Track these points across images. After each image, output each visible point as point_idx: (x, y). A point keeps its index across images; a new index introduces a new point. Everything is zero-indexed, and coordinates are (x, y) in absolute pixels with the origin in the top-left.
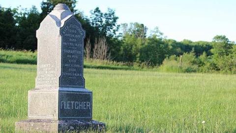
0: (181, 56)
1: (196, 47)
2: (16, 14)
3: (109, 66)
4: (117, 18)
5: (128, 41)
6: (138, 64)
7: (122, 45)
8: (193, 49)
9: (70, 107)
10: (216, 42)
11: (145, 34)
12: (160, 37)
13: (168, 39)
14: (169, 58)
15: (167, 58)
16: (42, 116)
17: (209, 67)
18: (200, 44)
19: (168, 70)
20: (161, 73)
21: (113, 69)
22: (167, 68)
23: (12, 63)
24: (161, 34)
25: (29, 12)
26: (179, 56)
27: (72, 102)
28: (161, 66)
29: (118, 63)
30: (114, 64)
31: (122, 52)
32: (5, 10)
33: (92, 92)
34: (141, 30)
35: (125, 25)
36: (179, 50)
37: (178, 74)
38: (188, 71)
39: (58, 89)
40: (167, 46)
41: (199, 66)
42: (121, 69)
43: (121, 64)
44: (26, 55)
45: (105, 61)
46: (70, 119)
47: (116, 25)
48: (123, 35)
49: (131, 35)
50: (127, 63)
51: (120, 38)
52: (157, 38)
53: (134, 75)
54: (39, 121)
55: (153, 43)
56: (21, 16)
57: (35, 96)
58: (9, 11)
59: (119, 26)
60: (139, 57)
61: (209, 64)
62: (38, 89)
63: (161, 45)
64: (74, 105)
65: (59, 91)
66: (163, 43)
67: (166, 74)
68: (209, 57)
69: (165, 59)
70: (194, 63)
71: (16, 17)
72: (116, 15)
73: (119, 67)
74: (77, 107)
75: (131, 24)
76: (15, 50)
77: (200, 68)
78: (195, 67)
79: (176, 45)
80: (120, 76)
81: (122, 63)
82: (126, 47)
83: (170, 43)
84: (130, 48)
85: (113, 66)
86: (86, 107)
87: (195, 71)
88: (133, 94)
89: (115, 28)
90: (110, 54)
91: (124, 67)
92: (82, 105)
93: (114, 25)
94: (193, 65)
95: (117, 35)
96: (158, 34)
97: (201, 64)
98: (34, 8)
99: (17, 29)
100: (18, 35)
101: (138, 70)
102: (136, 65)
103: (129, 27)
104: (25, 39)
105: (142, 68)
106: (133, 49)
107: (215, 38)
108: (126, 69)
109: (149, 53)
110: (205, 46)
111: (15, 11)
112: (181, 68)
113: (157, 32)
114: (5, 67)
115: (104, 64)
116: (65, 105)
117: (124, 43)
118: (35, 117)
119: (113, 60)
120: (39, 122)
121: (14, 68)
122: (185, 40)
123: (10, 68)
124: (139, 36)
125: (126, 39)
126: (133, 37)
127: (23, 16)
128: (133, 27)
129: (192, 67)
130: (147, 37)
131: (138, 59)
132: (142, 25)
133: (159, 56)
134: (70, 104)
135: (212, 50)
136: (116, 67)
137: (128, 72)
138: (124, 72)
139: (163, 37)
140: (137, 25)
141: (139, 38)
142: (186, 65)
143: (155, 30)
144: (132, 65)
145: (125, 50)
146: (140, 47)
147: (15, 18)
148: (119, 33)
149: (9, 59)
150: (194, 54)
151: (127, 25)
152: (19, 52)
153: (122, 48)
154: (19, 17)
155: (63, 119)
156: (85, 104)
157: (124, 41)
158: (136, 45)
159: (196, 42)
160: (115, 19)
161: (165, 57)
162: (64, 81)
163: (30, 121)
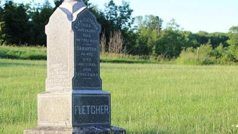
0: (198, 48)
1: (212, 38)
2: (29, 9)
3: (125, 60)
4: (132, 11)
5: (144, 34)
6: (155, 57)
7: (137, 38)
8: (209, 40)
9: (86, 111)
10: (233, 32)
11: (160, 26)
12: (176, 29)
13: (183, 30)
14: (185, 50)
15: (184, 50)
16: (54, 122)
17: (226, 58)
18: (216, 35)
19: (185, 63)
20: (178, 66)
21: (130, 62)
22: (184, 61)
23: (25, 59)
24: (178, 26)
25: (42, 7)
26: (196, 48)
27: (88, 107)
28: (178, 58)
29: (135, 56)
30: (130, 58)
31: (137, 46)
32: (18, 5)
33: (110, 95)
34: (156, 22)
35: (140, 18)
36: (195, 42)
37: (195, 66)
38: (205, 63)
39: (71, 92)
40: (184, 38)
41: (217, 58)
42: (137, 62)
43: (137, 57)
44: (40, 51)
45: (121, 55)
46: (85, 126)
47: (131, 18)
48: (139, 28)
49: (146, 28)
50: (143, 56)
51: (135, 31)
52: (173, 30)
53: (151, 68)
54: (50, 128)
55: (169, 35)
56: (34, 11)
57: (45, 100)
58: (22, 6)
59: (134, 19)
60: (155, 50)
61: (226, 56)
62: (49, 92)
63: (177, 37)
64: (90, 110)
65: (73, 94)
66: (180, 35)
67: (184, 66)
68: (225, 48)
69: (182, 51)
70: (211, 54)
71: (29, 12)
72: (131, 8)
73: (136, 60)
74: (93, 112)
75: (146, 16)
76: (28, 46)
77: (218, 59)
78: (213, 59)
79: (192, 36)
80: (137, 70)
81: (139, 56)
82: (142, 40)
83: (186, 35)
84: (145, 40)
85: (129, 60)
86: (103, 111)
87: (212, 63)
88: (152, 90)
89: (130, 21)
90: (125, 48)
91: (140, 60)
92: (99, 110)
93: (129, 18)
94: (210, 56)
95: (132, 28)
96: (174, 26)
97: (219, 55)
98: (47, 3)
99: (31, 25)
100: (31, 31)
101: (155, 63)
102: (152, 58)
103: (144, 19)
104: (38, 34)
105: (159, 61)
106: (149, 41)
107: (231, 29)
108: (143, 63)
109: (166, 45)
110: (221, 37)
111: (28, 7)
112: (198, 60)
113: (173, 24)
114: (17, 64)
115: (119, 58)
116: (80, 110)
117: (139, 36)
118: (45, 124)
119: (129, 54)
120: (50, 130)
121: (27, 65)
122: (200, 31)
123: (23, 64)
124: (154, 29)
125: (142, 32)
126: (148, 29)
127: (36, 11)
128: (148, 20)
129: (210, 59)
130: (162, 29)
131: (154, 51)
132: (158, 17)
133: (176, 49)
134: (86, 108)
135: (228, 42)
136: (132, 60)
137: (145, 65)
138: (140, 65)
139: (180, 29)
140: (152, 17)
141: (154, 31)
142: (203, 57)
143: (172, 22)
144: (149, 58)
145: (140, 43)
146: (155, 39)
147: (28, 14)
148: (134, 25)
149: (22, 56)
150: (211, 45)
151: (142, 18)
152: (33, 48)
153: (137, 41)
154: (33, 12)
155: (78, 127)
156: (103, 108)
157: (139, 34)
158: (151, 38)
159: (211, 34)
160: (130, 12)
161: (182, 50)
162: (78, 82)
163: (41, 129)
